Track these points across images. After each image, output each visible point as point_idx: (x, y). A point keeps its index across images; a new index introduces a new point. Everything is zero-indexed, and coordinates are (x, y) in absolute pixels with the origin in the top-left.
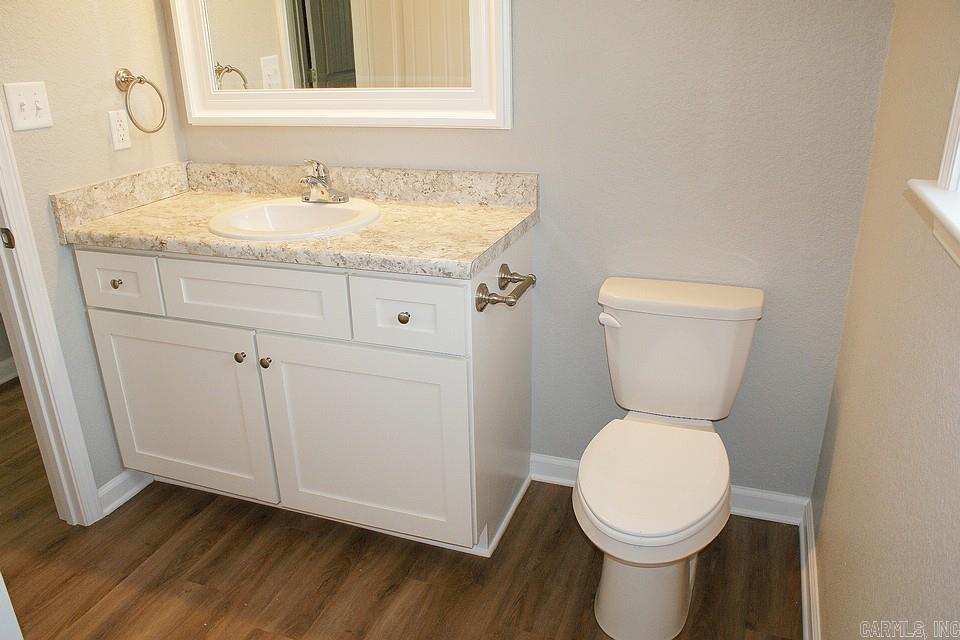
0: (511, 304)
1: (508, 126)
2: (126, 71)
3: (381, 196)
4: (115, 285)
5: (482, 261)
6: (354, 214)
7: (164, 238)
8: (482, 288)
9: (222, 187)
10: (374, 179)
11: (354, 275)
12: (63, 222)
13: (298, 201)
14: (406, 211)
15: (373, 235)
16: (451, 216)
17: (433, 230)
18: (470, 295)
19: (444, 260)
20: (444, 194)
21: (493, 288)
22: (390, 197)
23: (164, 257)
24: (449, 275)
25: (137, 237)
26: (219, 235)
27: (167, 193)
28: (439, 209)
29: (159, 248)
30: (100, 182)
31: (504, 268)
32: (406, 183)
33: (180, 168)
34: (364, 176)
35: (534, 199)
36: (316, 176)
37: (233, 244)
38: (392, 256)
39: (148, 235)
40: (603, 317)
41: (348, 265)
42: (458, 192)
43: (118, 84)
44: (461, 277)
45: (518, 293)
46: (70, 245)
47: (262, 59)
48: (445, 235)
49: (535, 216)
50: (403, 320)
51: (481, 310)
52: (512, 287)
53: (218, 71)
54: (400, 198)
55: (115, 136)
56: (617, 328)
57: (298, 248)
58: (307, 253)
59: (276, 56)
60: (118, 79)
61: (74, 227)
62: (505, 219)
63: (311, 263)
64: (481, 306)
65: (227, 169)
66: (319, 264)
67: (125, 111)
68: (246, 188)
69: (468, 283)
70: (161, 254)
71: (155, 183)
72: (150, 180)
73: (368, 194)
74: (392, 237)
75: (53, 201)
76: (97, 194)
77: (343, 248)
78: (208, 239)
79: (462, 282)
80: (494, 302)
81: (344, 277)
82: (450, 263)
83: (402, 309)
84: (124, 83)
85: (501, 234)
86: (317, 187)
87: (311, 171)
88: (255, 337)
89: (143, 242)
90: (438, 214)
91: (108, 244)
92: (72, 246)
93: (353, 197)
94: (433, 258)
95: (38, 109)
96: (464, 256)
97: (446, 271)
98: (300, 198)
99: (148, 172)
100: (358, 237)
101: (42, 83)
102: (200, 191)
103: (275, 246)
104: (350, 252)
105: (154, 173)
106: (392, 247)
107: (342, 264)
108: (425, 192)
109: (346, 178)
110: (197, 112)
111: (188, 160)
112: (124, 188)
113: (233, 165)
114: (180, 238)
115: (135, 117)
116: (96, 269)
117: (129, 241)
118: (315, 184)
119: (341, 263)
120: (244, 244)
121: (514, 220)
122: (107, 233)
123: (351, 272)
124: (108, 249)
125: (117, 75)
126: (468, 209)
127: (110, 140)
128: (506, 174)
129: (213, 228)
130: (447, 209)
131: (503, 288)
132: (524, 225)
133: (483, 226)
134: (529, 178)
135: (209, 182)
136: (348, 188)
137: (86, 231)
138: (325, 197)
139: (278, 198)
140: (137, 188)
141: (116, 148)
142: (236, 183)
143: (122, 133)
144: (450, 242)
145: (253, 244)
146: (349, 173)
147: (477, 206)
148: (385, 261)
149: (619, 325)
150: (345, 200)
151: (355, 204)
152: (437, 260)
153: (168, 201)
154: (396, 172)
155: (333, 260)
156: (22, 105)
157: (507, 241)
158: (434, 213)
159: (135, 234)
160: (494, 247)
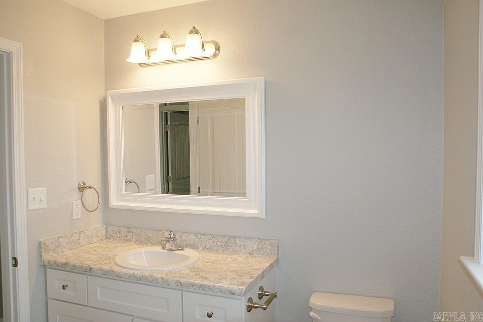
0: (264, 309)
1: (264, 217)
2: (84, 183)
3: (201, 248)
4: (64, 288)
5: (250, 287)
6: (186, 258)
7: (92, 266)
8: (250, 300)
9: (122, 238)
10: (197, 239)
11: (185, 291)
12: (43, 254)
13: (159, 249)
14: (212, 256)
15: (196, 270)
16: (235, 260)
17: (226, 268)
18: (244, 303)
19: (231, 286)
20: (232, 248)
21: (256, 299)
22: (205, 248)
23: (90, 275)
24: (233, 294)
25: (78, 264)
26: (119, 266)
27: (95, 240)
28: (229, 256)
29: (89, 271)
30: (63, 235)
31: (261, 288)
32: (213, 242)
33: (103, 228)
34: (192, 237)
35: (276, 252)
36: (169, 237)
37: (126, 272)
38: (205, 283)
39: (84, 264)
40: (311, 314)
41: (183, 286)
42: (239, 247)
43: (79, 188)
44: (239, 295)
45: (268, 302)
46: (44, 266)
47: (147, 176)
48: (232, 271)
49: (277, 261)
50: (210, 316)
51: (249, 311)
52: (265, 298)
53: (126, 182)
54: (210, 250)
55: (74, 213)
56: (319, 320)
57: (158, 276)
58: (163, 279)
59: (153, 175)
60: (80, 186)
61: (48, 257)
62: (261, 263)
63: (164, 284)
64: (249, 309)
65: (126, 230)
66: (169, 285)
67: (80, 201)
68: (134, 240)
69: (243, 298)
70: (89, 273)
71: (90, 235)
72: (88, 234)
73: (194, 247)
74: (205, 272)
75: (40, 244)
76: (61, 240)
77: (181, 277)
78: (113, 268)
79: (240, 297)
80: (256, 307)
81: (180, 292)
82: (235, 287)
83: (209, 311)
84: (82, 188)
85: (260, 272)
86: (170, 243)
87: (167, 234)
88: (132, 320)
89: (81, 267)
90: (228, 259)
91: (63, 267)
92: (45, 267)
93: (186, 247)
94: (225, 284)
95: (41, 200)
96: (241, 285)
97: (232, 292)
98: (161, 247)
99: (88, 230)
100: (188, 271)
101: (45, 188)
102: (111, 240)
103: (147, 274)
104: (184, 280)
105: (90, 231)
106: (206, 278)
107: (181, 286)
108: (222, 246)
109: (184, 238)
110: (114, 202)
111: (107, 224)
112: (75, 238)
113: (129, 228)
114: (100, 266)
115: (84, 203)
116: (55, 279)
117: (74, 266)
118: (168, 241)
119: (179, 285)
120: (132, 272)
121: (266, 264)
122: (64, 261)
123: (184, 289)
124: (63, 269)
125: (79, 184)
126: (243, 256)
127: (72, 214)
128: (263, 239)
129: (117, 261)
130: (233, 256)
131: (260, 298)
132: (271, 266)
133: (251, 266)
134: (274, 241)
135: (116, 236)
136: (184, 243)
137: (54, 259)
138: (173, 248)
139: (149, 246)
140: (81, 238)
141: (74, 218)
142: (129, 237)
143: (78, 212)
144: (235, 276)
145: (136, 272)
146: (185, 236)
147: (248, 255)
148: (201, 285)
149: (320, 319)
150: (183, 249)
151: (187, 252)
152: (227, 286)
153: (95, 244)
154: (208, 236)
155: (175, 283)
156: (34, 198)
157: (263, 275)
158: (227, 258)
159: (78, 263)
160: (256, 279)
